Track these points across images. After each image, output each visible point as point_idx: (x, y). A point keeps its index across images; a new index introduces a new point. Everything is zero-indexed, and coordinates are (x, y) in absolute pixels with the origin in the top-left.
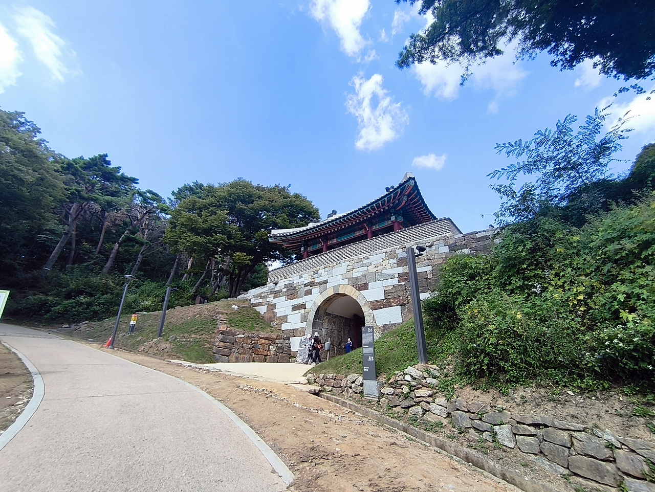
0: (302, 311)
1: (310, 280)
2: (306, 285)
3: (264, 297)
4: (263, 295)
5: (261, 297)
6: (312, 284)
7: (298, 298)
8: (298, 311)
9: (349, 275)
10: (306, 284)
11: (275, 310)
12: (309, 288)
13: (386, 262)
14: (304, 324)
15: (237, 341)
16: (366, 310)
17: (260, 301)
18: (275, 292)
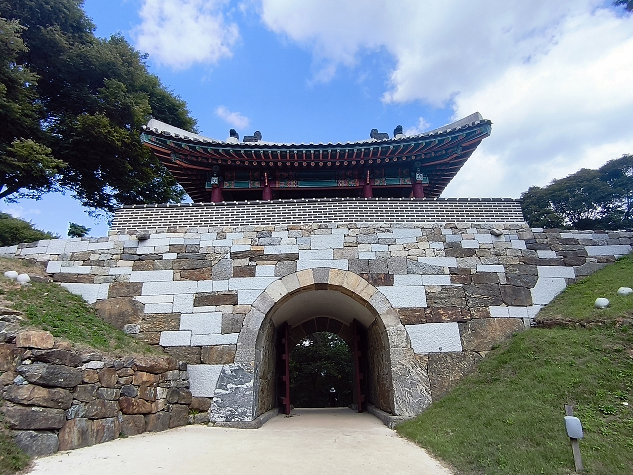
0: (228, 309)
1: (248, 248)
2: (235, 255)
3: (99, 263)
4: (93, 257)
5: (87, 262)
6: (256, 256)
7: (213, 279)
8: (213, 308)
9: (350, 253)
10: (236, 253)
11: (138, 298)
12: (245, 262)
13: (424, 245)
14: (233, 338)
15: (86, 380)
16: (390, 323)
17: (86, 270)
18: (138, 257)
